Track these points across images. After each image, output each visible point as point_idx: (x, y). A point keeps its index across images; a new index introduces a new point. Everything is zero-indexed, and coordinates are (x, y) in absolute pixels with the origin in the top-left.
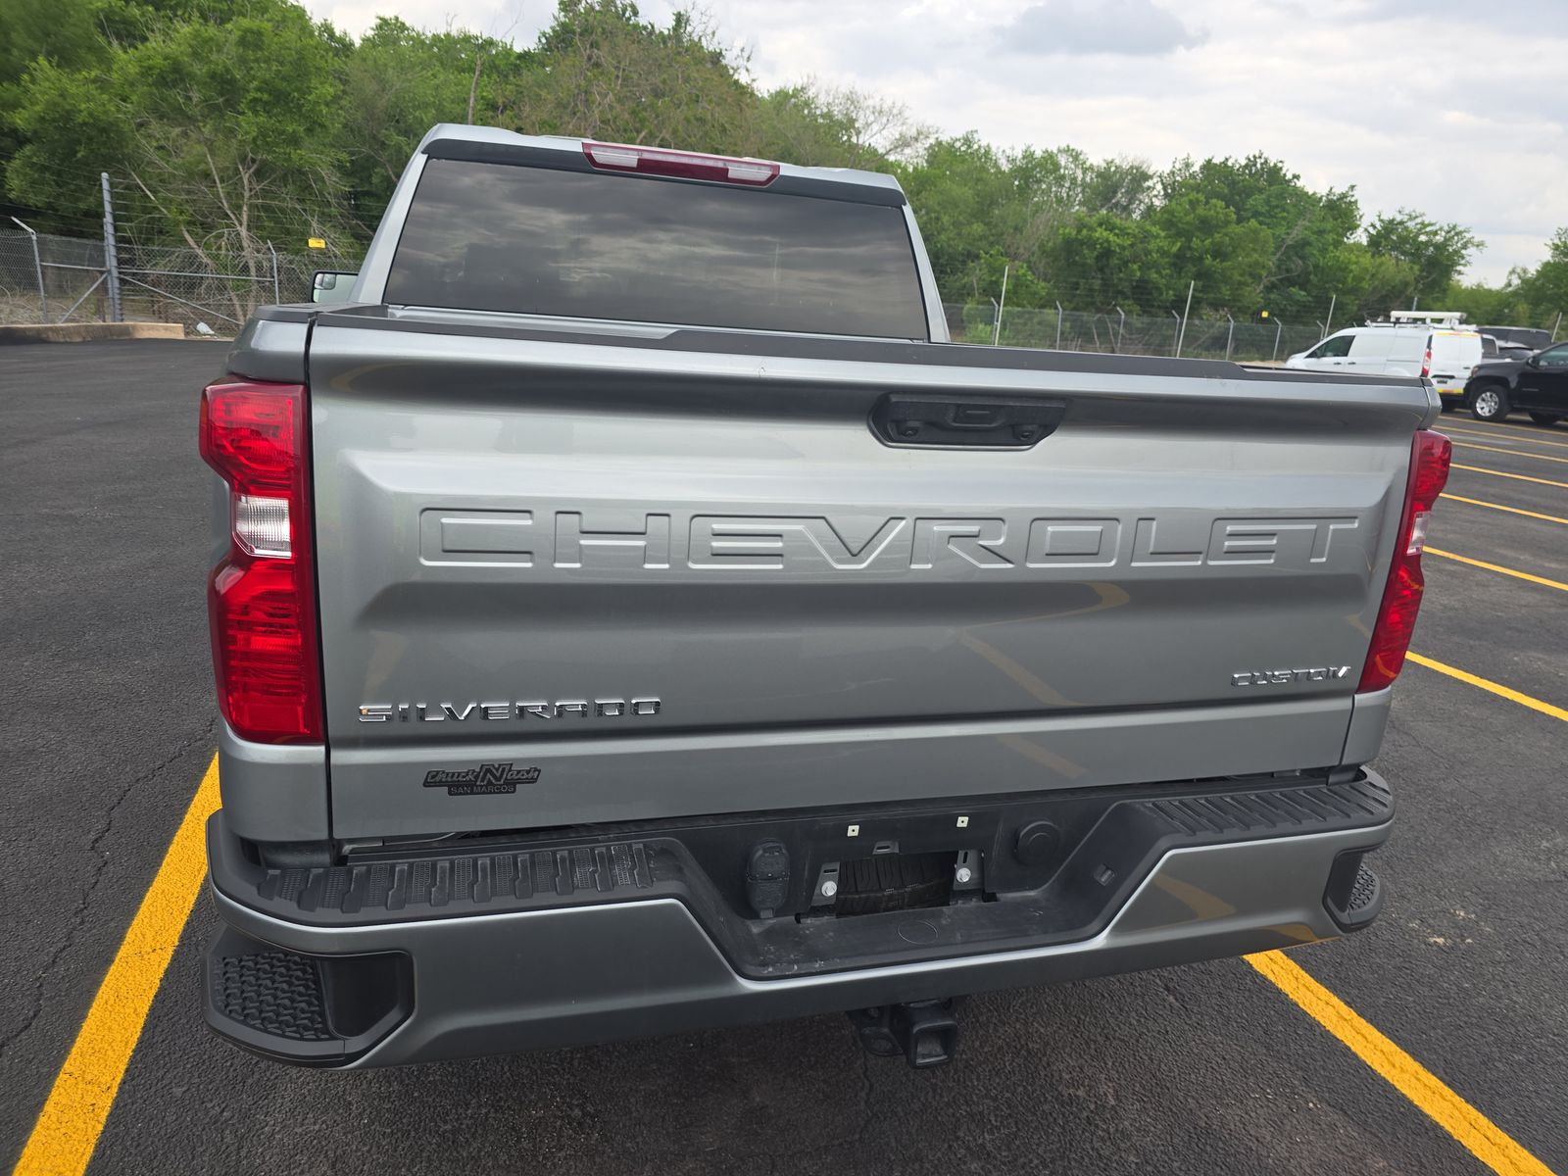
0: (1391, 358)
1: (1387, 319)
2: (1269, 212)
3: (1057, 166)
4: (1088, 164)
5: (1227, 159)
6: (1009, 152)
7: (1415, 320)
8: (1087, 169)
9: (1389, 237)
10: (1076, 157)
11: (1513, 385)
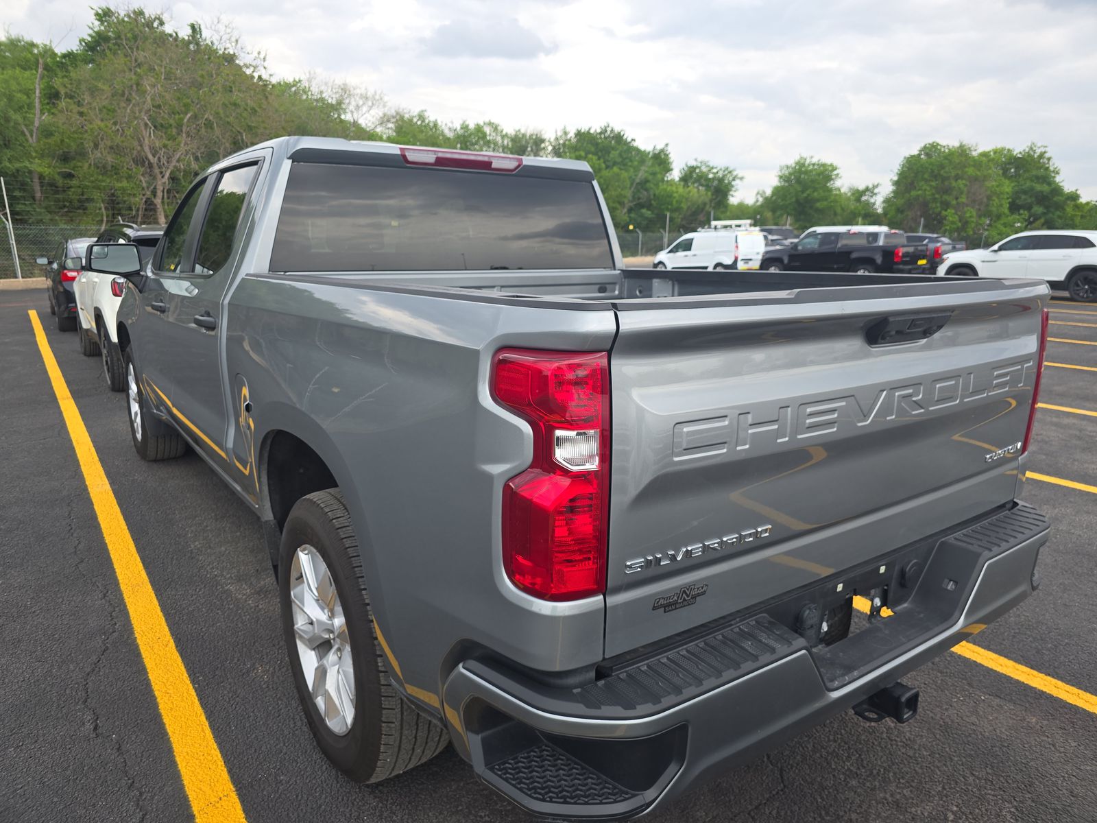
0: (717, 250)
1: (710, 227)
2: (622, 162)
3: (485, 135)
4: (504, 133)
5: (590, 129)
6: (450, 125)
7: (726, 227)
8: (504, 136)
9: (690, 175)
10: (495, 128)
11: (786, 261)
